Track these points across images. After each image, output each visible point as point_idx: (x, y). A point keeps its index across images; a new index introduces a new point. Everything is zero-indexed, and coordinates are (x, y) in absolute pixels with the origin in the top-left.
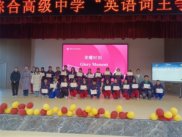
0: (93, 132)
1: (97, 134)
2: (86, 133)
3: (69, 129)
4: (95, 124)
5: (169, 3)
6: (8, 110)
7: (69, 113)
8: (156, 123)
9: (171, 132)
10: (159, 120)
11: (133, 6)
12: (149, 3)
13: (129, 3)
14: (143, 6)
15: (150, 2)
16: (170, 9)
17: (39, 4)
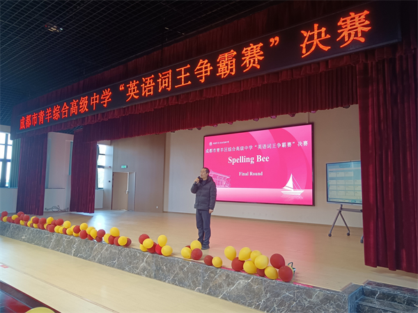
0: (95, 259)
1: (97, 262)
3: (79, 252)
5: (188, 74)
8: (144, 256)
9: (158, 270)
11: (152, 88)
12: (167, 80)
13: (148, 85)
14: (162, 85)
15: (168, 78)
16: (190, 82)
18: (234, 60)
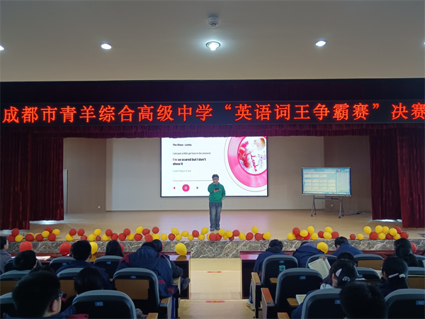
0: (227, 256)
1: (232, 257)
2: (220, 258)
3: (202, 254)
4: (229, 247)
5: (307, 111)
6: (131, 237)
7: (201, 237)
8: (292, 243)
10: (297, 239)
11: (268, 115)
12: (285, 112)
13: (263, 112)
14: (279, 114)
15: (287, 110)
16: (308, 118)
17: (158, 111)
18: (347, 111)
